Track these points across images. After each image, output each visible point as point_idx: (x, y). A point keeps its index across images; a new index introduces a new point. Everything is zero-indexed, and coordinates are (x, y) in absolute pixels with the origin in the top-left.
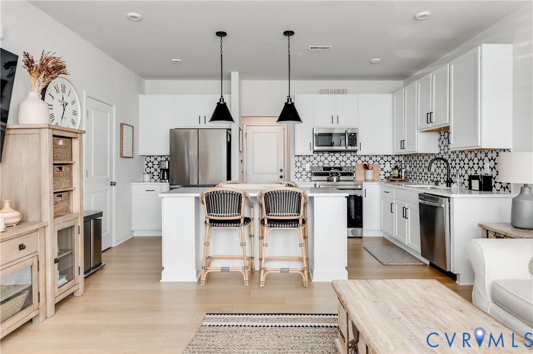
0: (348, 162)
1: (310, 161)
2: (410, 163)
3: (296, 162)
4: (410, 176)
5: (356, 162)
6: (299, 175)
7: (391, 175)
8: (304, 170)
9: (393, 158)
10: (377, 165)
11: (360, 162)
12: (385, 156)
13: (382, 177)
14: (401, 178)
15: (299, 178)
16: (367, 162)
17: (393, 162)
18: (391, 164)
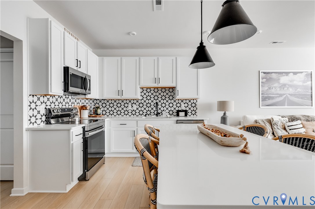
0: (70, 104)
1: (44, 102)
3: (31, 103)
6: (33, 120)
8: (39, 112)
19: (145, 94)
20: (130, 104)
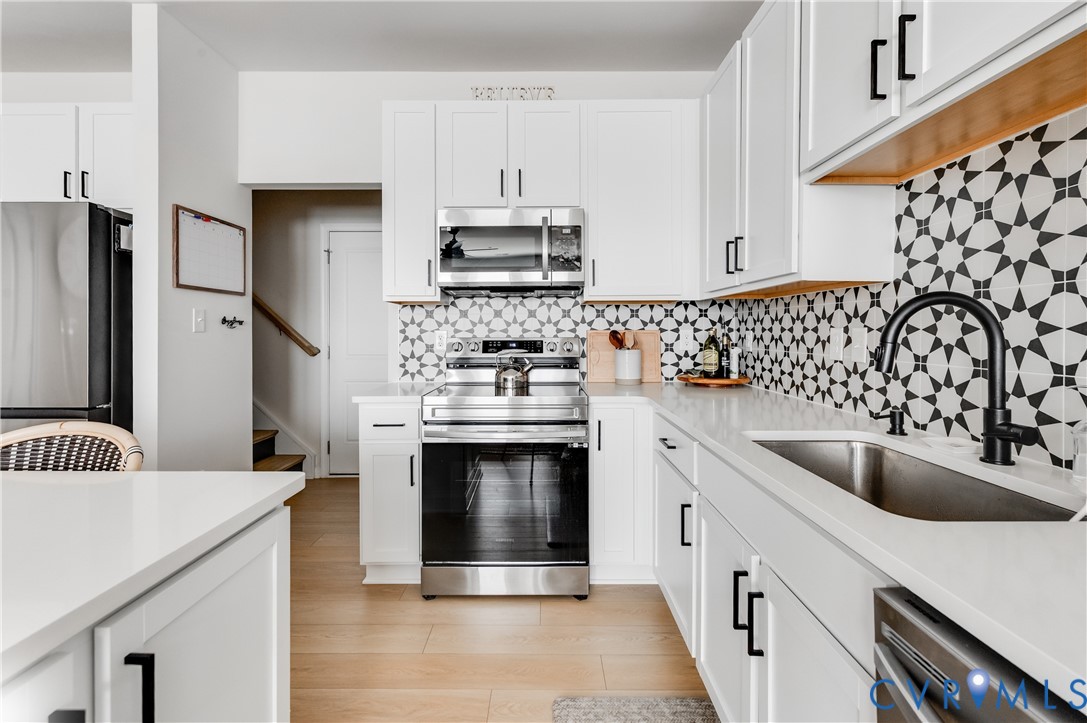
0: (567, 324)
1: (447, 321)
2: (758, 327)
3: (406, 325)
4: (758, 372)
5: (590, 324)
6: (413, 366)
7: (696, 364)
8: (430, 348)
9: (703, 313)
10: (652, 333)
11: (601, 325)
12: (679, 303)
13: (670, 371)
14: (728, 377)
15: (413, 375)
16: (624, 324)
17: (703, 323)
18: (696, 330)
19: (923, 228)
20: (839, 318)
